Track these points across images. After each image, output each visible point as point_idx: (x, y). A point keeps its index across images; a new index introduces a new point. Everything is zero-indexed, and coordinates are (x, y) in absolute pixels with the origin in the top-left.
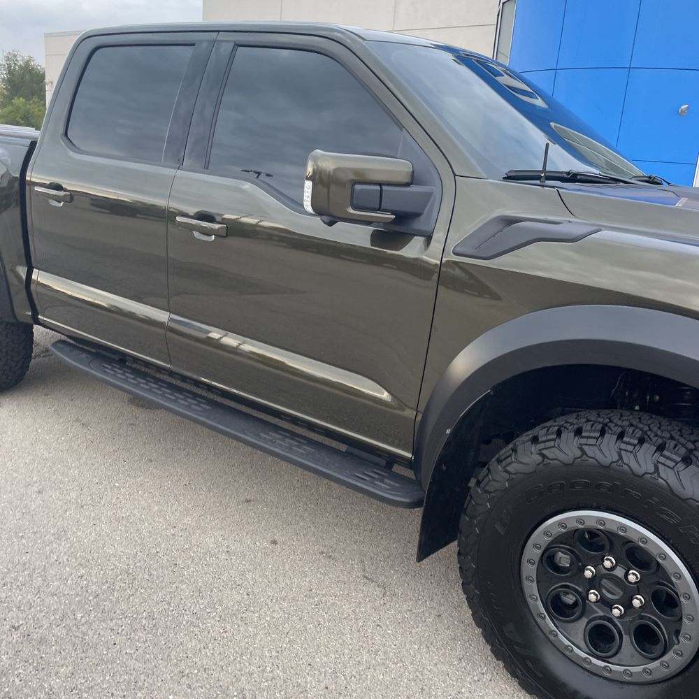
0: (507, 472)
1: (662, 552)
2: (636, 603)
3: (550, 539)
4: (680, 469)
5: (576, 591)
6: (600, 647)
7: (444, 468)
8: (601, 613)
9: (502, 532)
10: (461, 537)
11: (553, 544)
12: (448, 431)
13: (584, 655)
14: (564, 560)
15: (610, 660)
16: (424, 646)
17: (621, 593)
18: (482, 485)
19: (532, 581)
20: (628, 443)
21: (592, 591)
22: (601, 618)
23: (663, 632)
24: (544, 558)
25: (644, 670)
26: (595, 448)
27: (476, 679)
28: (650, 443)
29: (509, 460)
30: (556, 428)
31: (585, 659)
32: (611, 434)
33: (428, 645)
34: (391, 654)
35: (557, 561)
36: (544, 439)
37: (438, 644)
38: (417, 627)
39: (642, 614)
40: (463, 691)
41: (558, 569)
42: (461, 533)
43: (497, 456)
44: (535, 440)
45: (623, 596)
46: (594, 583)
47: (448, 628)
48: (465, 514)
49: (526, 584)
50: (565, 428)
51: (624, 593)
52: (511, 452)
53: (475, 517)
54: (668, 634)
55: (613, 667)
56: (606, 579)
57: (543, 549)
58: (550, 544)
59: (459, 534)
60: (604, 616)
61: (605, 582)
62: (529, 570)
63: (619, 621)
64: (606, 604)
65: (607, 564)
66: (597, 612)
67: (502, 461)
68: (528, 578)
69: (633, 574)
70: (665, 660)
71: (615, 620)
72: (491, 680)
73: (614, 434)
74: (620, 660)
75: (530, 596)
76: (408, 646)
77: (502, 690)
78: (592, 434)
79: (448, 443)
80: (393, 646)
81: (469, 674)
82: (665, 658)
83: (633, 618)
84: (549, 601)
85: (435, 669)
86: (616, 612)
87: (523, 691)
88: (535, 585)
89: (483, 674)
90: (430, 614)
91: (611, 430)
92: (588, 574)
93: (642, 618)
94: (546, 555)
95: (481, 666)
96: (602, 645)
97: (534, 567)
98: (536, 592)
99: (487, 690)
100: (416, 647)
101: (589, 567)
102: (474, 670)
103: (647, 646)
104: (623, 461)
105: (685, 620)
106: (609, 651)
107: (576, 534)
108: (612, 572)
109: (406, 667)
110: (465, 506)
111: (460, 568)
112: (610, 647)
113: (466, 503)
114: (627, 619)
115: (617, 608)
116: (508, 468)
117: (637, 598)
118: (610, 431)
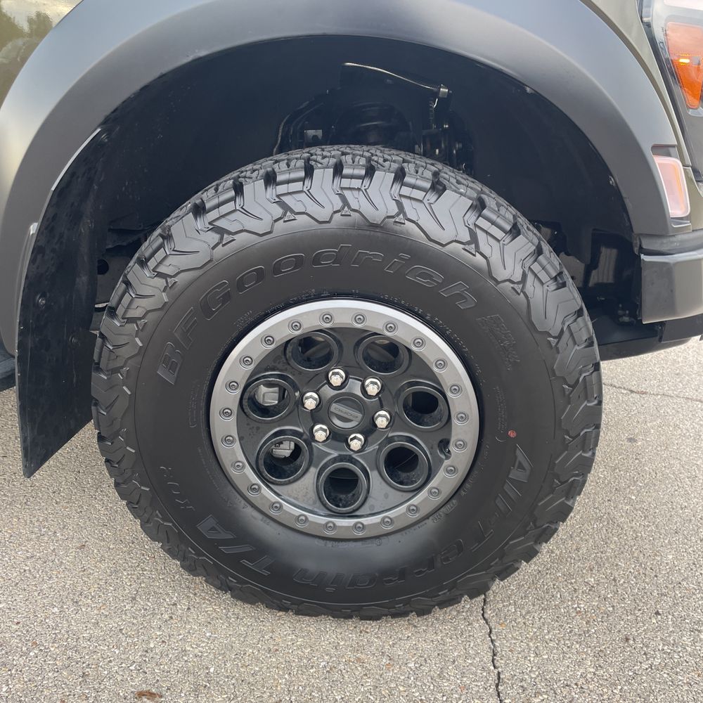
0: (160, 275)
1: (418, 336)
2: (382, 422)
3: (252, 367)
4: (432, 201)
5: (295, 433)
6: (341, 500)
7: (42, 302)
8: (335, 454)
9: (170, 379)
10: (98, 412)
11: (255, 375)
12: (33, 228)
13: (323, 520)
14: (268, 396)
15: (357, 513)
16: (70, 603)
17: (360, 416)
18: (120, 311)
19: (232, 442)
20: (352, 177)
21: (317, 427)
22: (335, 460)
23: (423, 448)
24: (245, 403)
25: (409, 509)
26: (303, 197)
27: (166, 617)
28: (382, 170)
29: (160, 254)
30: (231, 182)
31: (326, 526)
32: (324, 168)
33: (76, 598)
34: (14, 641)
35: (260, 400)
36: (215, 201)
37: (92, 590)
38: (50, 578)
39: (390, 435)
40: (152, 646)
41: (265, 411)
42: (96, 405)
43: (137, 255)
44: (199, 210)
45: (362, 419)
46: (319, 415)
47: (102, 560)
48: (98, 369)
49: (221, 448)
50: (245, 177)
51: (364, 415)
52: (161, 240)
53: (117, 370)
54: (431, 448)
55: (366, 521)
56: (336, 402)
57: (242, 386)
58: (251, 376)
59: (93, 408)
60: (340, 455)
61: (335, 407)
62: (224, 425)
63: (360, 456)
64: (338, 437)
65: (336, 380)
66: (330, 454)
67: (148, 260)
68: (226, 440)
69: (372, 383)
70: (434, 486)
71: (355, 456)
72: (189, 609)
73: (327, 167)
74: (372, 507)
75: (233, 465)
76: (41, 616)
77: (209, 615)
78: (293, 175)
79: (38, 250)
80: (15, 627)
81: (154, 614)
82: (433, 483)
83: (379, 445)
84: (261, 462)
85: (97, 632)
86: (356, 445)
87: (239, 603)
88: (237, 446)
89: (175, 604)
90: (67, 549)
91: (321, 164)
92: (310, 404)
93: (390, 440)
94: (246, 396)
95: (168, 594)
96: (343, 496)
97: (233, 420)
98: (241, 457)
99: (188, 627)
100: (56, 610)
101: (308, 394)
102: (160, 605)
103: (403, 475)
104: (349, 207)
105: (455, 421)
106: (355, 501)
107: (289, 348)
108: (343, 391)
109: (46, 652)
110: (96, 357)
111: (107, 461)
112: (354, 495)
113: (97, 350)
114: (369, 449)
115: (355, 438)
116: (162, 269)
117: (380, 416)
118: (319, 165)
